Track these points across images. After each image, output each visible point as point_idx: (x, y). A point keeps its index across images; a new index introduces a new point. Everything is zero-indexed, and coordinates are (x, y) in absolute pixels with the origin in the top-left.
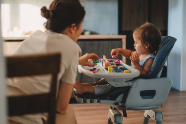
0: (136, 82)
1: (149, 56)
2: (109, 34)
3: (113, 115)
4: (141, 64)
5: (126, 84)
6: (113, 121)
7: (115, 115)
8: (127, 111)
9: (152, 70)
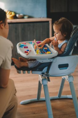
0: (55, 59)
1: (65, 42)
2: (40, 18)
3: (41, 79)
4: (59, 47)
5: (49, 61)
6: (41, 83)
7: (42, 80)
8: (50, 77)
9: (66, 51)
